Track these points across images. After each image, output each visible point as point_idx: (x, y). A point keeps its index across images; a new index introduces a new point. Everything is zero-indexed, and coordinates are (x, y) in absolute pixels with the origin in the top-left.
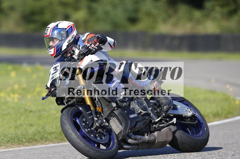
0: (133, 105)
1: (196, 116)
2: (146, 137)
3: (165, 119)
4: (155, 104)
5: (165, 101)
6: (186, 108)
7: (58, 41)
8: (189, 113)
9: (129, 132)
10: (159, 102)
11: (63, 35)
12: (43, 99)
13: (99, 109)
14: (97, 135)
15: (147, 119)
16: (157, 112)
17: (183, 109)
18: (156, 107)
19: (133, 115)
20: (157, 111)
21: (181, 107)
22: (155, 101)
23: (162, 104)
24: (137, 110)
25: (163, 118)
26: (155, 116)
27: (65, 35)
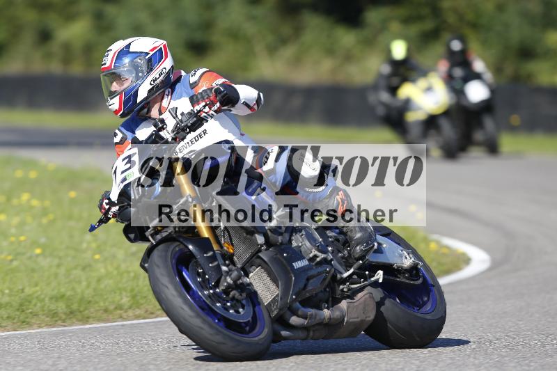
0: (297, 241)
1: (419, 267)
2: (326, 313)
3: (362, 272)
4: (337, 240)
5: (359, 235)
6: (398, 248)
8: (406, 260)
9: (293, 301)
11: (141, 67)
12: (92, 228)
13: (228, 248)
14: (229, 304)
15: (327, 273)
16: (343, 258)
17: (394, 252)
18: (340, 246)
19: (299, 263)
20: (344, 255)
21: (388, 246)
23: (353, 240)
24: (306, 252)
25: (357, 271)
26: (341, 265)
27: (144, 68)
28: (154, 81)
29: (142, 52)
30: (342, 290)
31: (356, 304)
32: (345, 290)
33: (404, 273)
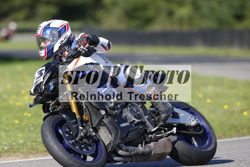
0: (125, 113)
1: (201, 125)
2: (140, 148)
3: (164, 128)
4: (154, 112)
5: (163, 109)
6: (190, 116)
7: (50, 42)
8: (193, 122)
9: (119, 143)
10: (158, 110)
11: (55, 35)
12: (31, 106)
13: (85, 117)
14: (83, 146)
15: (141, 129)
16: (154, 121)
17: (186, 118)
18: (154, 115)
19: (124, 124)
20: (155, 119)
21: (184, 115)
22: (154, 109)
23: (161, 111)
24: (129, 118)
25: (161, 128)
26: (152, 125)
27: (57, 35)
28: (62, 42)
29: (56, 28)
30: (151, 137)
31: (159, 144)
32: (152, 137)
33: (191, 128)
